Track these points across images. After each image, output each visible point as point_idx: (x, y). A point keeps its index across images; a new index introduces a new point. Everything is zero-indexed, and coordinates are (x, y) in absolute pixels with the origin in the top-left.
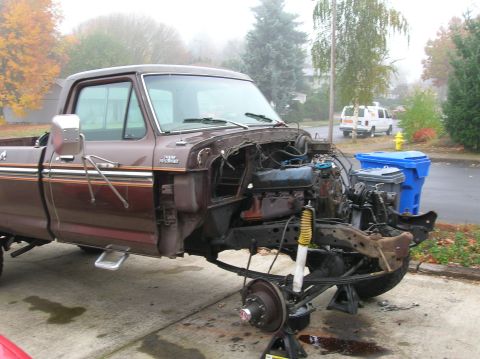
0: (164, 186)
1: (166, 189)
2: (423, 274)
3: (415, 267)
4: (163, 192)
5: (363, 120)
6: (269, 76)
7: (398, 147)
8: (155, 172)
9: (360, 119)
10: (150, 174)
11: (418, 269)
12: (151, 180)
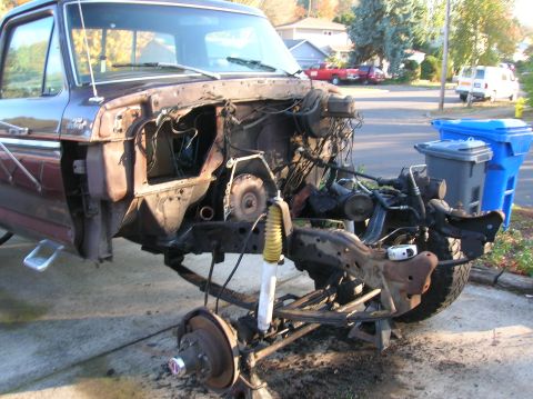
0: (75, 162)
1: (78, 166)
2: (503, 288)
3: (492, 279)
4: (75, 171)
5: (482, 82)
6: (382, 33)
7: (518, 114)
8: (63, 142)
9: (478, 81)
11: (496, 281)
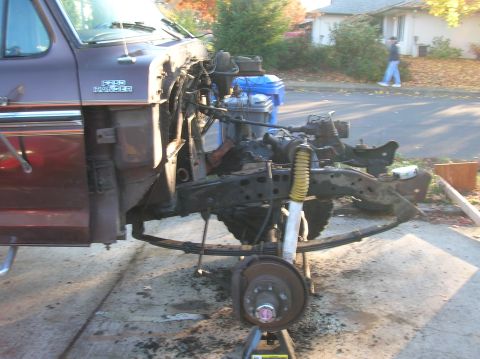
0: (100, 132)
1: (104, 135)
4: (99, 141)
8: (84, 109)
10: (77, 113)
12: (79, 122)
